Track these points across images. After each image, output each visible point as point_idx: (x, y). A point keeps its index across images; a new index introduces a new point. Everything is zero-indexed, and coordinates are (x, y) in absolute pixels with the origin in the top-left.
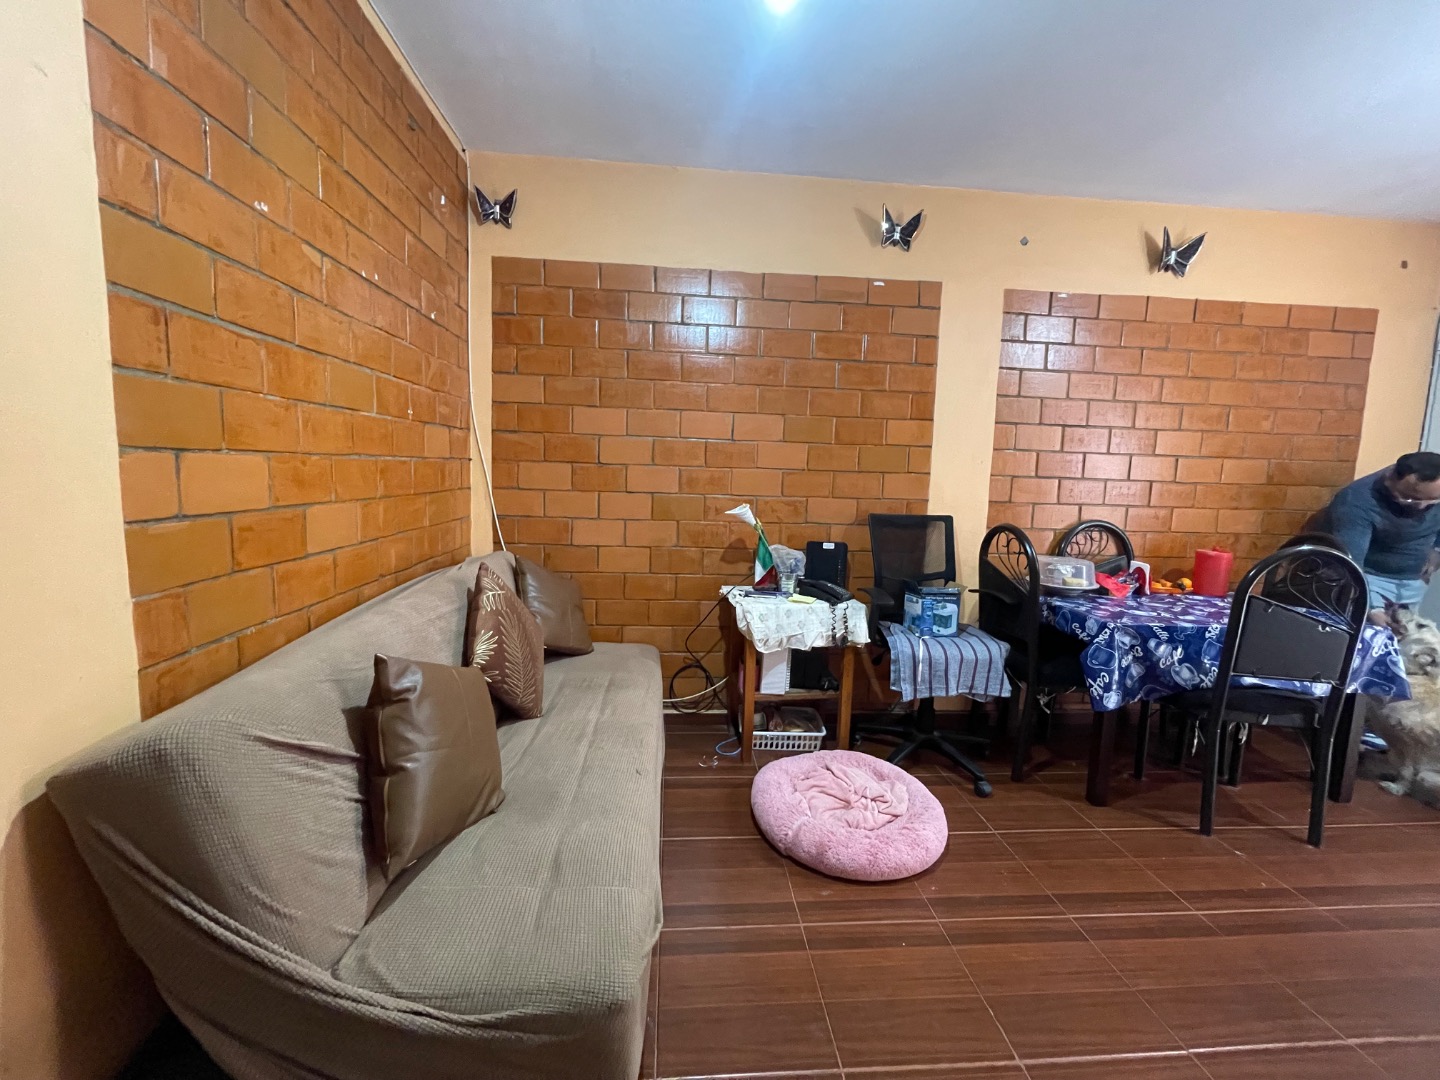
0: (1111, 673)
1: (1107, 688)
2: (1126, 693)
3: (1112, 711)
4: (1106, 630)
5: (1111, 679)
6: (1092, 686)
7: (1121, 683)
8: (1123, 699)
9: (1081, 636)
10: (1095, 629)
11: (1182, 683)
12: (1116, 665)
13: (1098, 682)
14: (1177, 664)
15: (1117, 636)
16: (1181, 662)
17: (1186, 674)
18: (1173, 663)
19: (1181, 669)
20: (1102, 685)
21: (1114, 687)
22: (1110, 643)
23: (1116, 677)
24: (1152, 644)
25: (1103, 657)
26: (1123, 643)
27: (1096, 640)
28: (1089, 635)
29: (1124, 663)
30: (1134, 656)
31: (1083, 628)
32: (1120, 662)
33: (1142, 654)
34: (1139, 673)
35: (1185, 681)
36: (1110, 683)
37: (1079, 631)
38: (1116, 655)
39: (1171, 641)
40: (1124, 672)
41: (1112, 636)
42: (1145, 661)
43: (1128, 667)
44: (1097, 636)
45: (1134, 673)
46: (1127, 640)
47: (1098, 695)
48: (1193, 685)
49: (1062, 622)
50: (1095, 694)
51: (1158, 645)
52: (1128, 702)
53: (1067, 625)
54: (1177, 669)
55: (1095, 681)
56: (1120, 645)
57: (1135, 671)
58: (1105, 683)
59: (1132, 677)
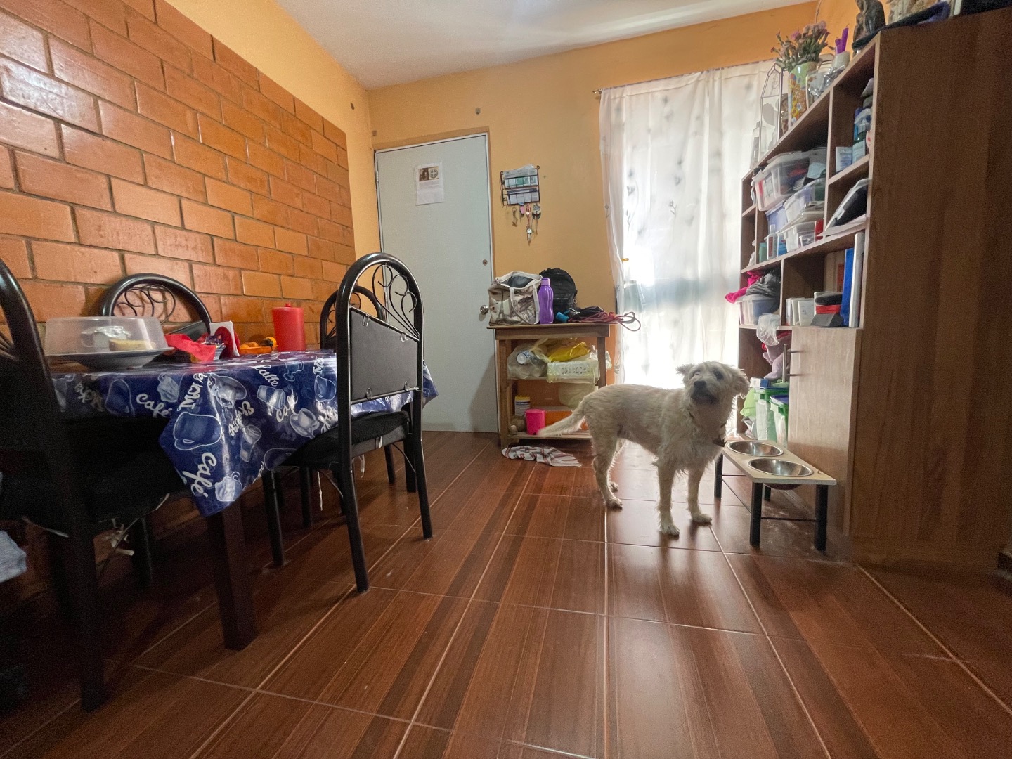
0: (216, 450)
1: (217, 475)
2: (246, 471)
3: (233, 504)
4: (194, 385)
5: (219, 458)
6: (192, 481)
7: (235, 458)
8: (243, 481)
9: (156, 411)
10: (176, 391)
11: (304, 434)
12: (222, 436)
13: (201, 471)
14: (294, 413)
15: (212, 393)
16: (298, 408)
17: (305, 421)
18: (290, 413)
19: (299, 417)
20: (208, 473)
21: (227, 469)
22: (204, 405)
23: (226, 455)
24: (262, 393)
25: (199, 429)
26: (224, 401)
27: (182, 405)
28: (168, 405)
29: (233, 430)
30: (244, 417)
31: (156, 398)
32: (226, 428)
33: (253, 410)
34: (254, 439)
35: (306, 430)
36: (220, 465)
37: (149, 405)
38: (218, 419)
39: (282, 385)
40: (236, 442)
41: (204, 393)
42: (259, 419)
43: (239, 433)
44: (181, 399)
45: (250, 441)
46: (229, 395)
47: (206, 490)
48: (314, 432)
49: (118, 400)
50: (201, 491)
51: (269, 394)
52: (250, 481)
53: (127, 400)
54: (296, 418)
55: (195, 472)
56: (221, 403)
57: (250, 436)
58: (211, 468)
59: (247, 448)
